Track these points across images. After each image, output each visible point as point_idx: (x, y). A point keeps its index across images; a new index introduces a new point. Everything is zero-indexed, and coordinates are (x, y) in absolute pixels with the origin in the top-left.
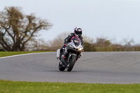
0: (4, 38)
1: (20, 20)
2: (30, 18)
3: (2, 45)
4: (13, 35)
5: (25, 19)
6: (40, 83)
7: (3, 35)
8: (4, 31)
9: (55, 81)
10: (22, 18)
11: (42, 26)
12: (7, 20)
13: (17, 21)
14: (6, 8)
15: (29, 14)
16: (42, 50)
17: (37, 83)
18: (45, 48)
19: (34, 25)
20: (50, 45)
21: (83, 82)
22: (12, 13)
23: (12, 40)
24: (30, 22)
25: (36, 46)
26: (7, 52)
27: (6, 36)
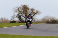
0: (21, 18)
1: (28, 10)
2: (32, 10)
3: (20, 20)
4: (25, 17)
5: (30, 10)
6: (36, 36)
7: (21, 16)
8: (21, 15)
9: (42, 35)
10: (29, 10)
11: (37, 13)
12: (22, 10)
13: (27, 11)
14: (22, 5)
15: (32, 8)
16: (37, 23)
17: (35, 36)
18: (38, 22)
19: (34, 12)
20: (40, 21)
21: (53, 36)
22: (24, 7)
23: (24, 19)
24: (32, 11)
25: (35, 21)
26: (22, 24)
27: (22, 17)
